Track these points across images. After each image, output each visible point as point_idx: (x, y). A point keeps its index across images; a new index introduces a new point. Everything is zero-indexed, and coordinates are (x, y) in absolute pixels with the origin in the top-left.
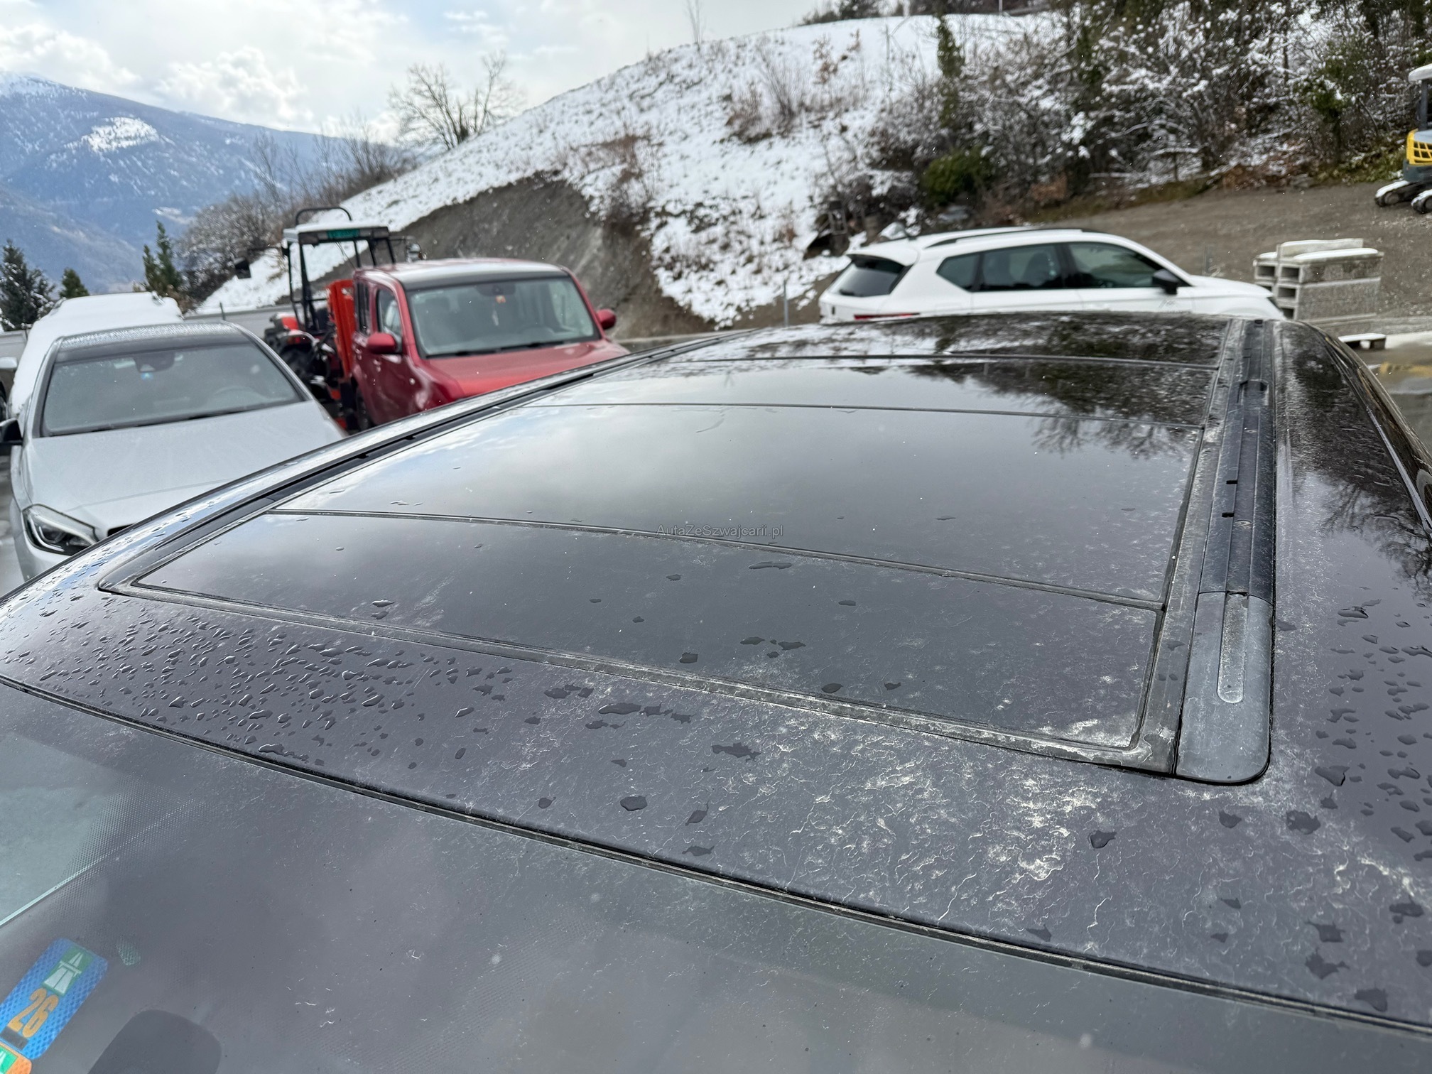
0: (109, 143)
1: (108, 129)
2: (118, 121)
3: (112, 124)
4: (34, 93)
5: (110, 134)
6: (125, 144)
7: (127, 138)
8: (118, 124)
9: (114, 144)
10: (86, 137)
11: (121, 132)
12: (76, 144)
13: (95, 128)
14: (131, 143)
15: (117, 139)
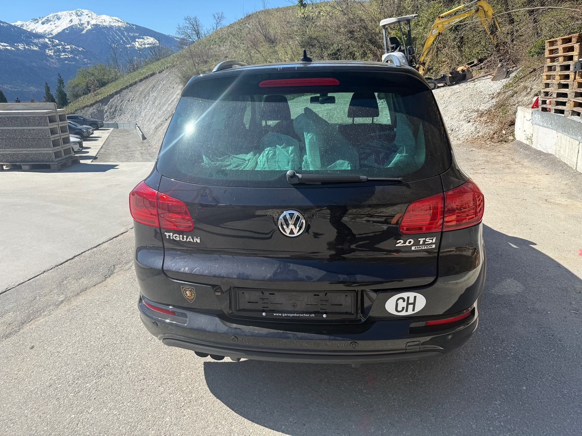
0: (141, 46)
1: (141, 40)
2: (145, 37)
3: (143, 39)
4: (117, 25)
5: (142, 42)
6: (147, 46)
7: (148, 44)
8: (145, 38)
9: (143, 46)
10: (133, 43)
11: (146, 41)
12: (129, 45)
13: (137, 40)
14: (149, 46)
15: (144, 44)
